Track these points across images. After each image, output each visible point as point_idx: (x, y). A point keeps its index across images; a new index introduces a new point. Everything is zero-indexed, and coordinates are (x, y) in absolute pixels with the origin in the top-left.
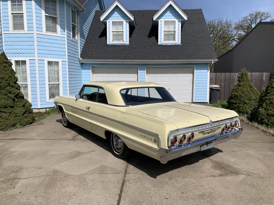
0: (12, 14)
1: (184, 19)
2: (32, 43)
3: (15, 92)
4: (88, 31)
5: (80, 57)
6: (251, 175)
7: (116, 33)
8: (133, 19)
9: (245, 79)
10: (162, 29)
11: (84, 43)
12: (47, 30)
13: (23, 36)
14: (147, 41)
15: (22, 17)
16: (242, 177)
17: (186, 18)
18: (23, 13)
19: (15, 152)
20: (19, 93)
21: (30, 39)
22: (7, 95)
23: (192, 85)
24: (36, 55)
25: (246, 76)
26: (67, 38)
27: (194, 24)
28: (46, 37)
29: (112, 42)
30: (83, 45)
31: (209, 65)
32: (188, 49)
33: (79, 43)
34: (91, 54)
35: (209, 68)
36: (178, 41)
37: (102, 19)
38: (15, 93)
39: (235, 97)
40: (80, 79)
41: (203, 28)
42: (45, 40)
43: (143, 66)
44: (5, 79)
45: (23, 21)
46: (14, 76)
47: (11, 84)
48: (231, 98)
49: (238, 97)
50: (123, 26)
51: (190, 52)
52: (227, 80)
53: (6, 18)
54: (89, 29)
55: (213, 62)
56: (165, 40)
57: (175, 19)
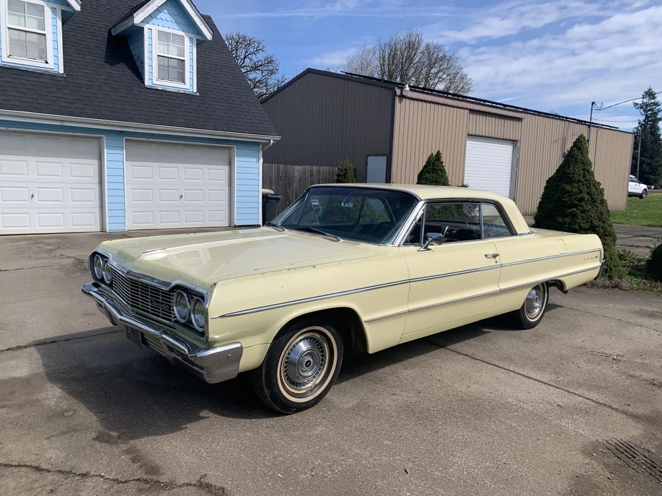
1: (205, 36)
8: (77, 7)
10: (153, 49)
17: (209, 36)
23: (228, 188)
29: (9, 60)
31: (261, 147)
32: (216, 107)
35: (261, 154)
36: (190, 85)
43: (116, 137)
50: (43, 21)
51: (222, 114)
57: (182, 33)
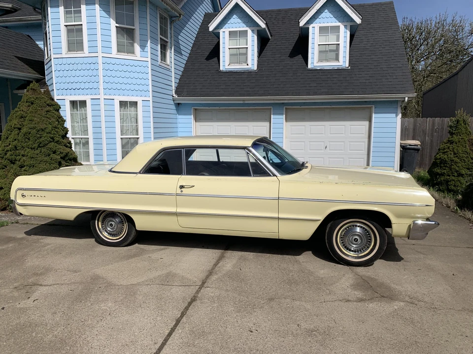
0: (66, 26)
1: (355, 21)
2: (95, 73)
3: (62, 151)
4: (190, 48)
5: (174, 93)
6: (416, 302)
7: (234, 51)
8: (263, 26)
9: (463, 129)
10: (315, 41)
11: (182, 69)
12: (119, 51)
13: (81, 61)
14: (289, 62)
15: (81, 30)
16: (397, 305)
17: (358, 20)
18: (82, 25)
19: (48, 244)
20: (68, 153)
21: (92, 67)
22: (49, 155)
23: (366, 140)
24: (102, 91)
25: (465, 124)
26: (151, 62)
27: (377, 31)
28: (118, 61)
29: (229, 67)
30: (180, 73)
31: (399, 104)
32: (360, 76)
33: (173, 70)
34: (192, 87)
35: (399, 110)
36: (343, 61)
37: (211, 29)
38: (62, 153)
39: (441, 163)
40: (174, 130)
41: (392, 37)
42: (116, 67)
43: (279, 107)
44: (47, 131)
45: (82, 37)
46: (63, 126)
47: (56, 139)
48: (435, 164)
49: (446, 164)
50: (247, 39)
51: (364, 81)
52: (436, 132)
53: (56, 34)
54: (192, 45)
55: (406, 99)
56: (320, 60)
57: (338, 24)
